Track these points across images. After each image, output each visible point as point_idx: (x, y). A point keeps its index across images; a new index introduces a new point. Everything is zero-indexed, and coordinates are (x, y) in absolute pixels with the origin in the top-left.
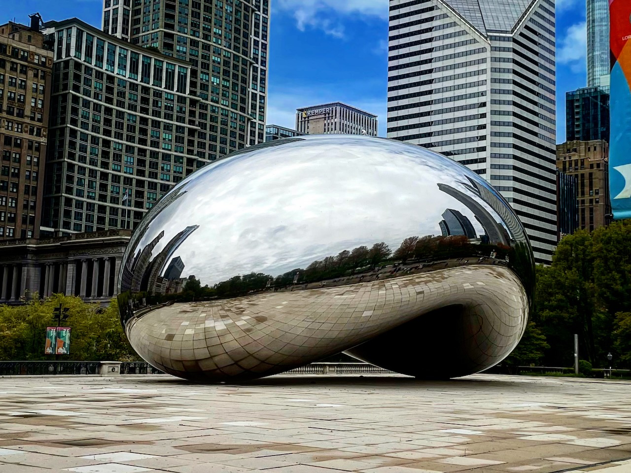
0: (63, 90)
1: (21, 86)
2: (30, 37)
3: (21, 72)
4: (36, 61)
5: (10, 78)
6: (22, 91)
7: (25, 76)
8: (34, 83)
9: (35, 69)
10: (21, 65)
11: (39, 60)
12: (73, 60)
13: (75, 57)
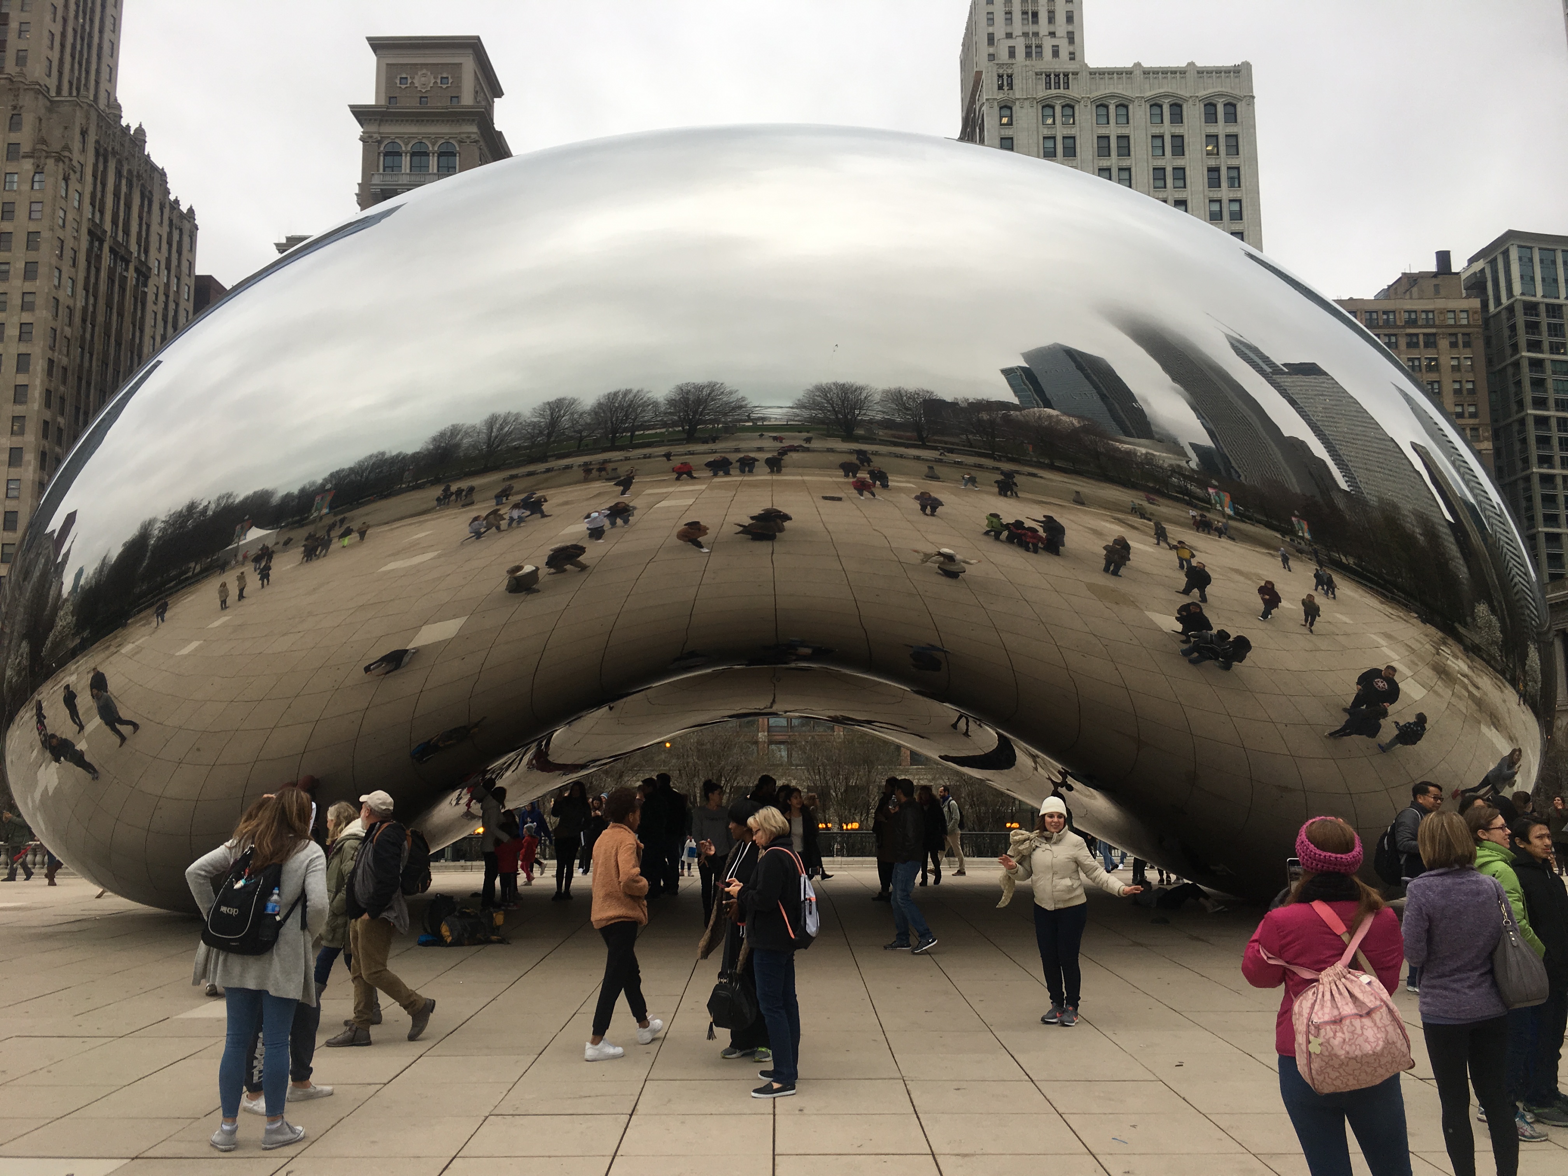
0: (1512, 356)
1: (1430, 369)
2: (1436, 286)
3: (1426, 345)
4: (1452, 322)
5: (1409, 359)
6: (1433, 376)
7: (1435, 351)
8: (1452, 358)
9: (1450, 334)
10: (1424, 334)
11: (1455, 318)
12: (1520, 300)
13: (1523, 294)
